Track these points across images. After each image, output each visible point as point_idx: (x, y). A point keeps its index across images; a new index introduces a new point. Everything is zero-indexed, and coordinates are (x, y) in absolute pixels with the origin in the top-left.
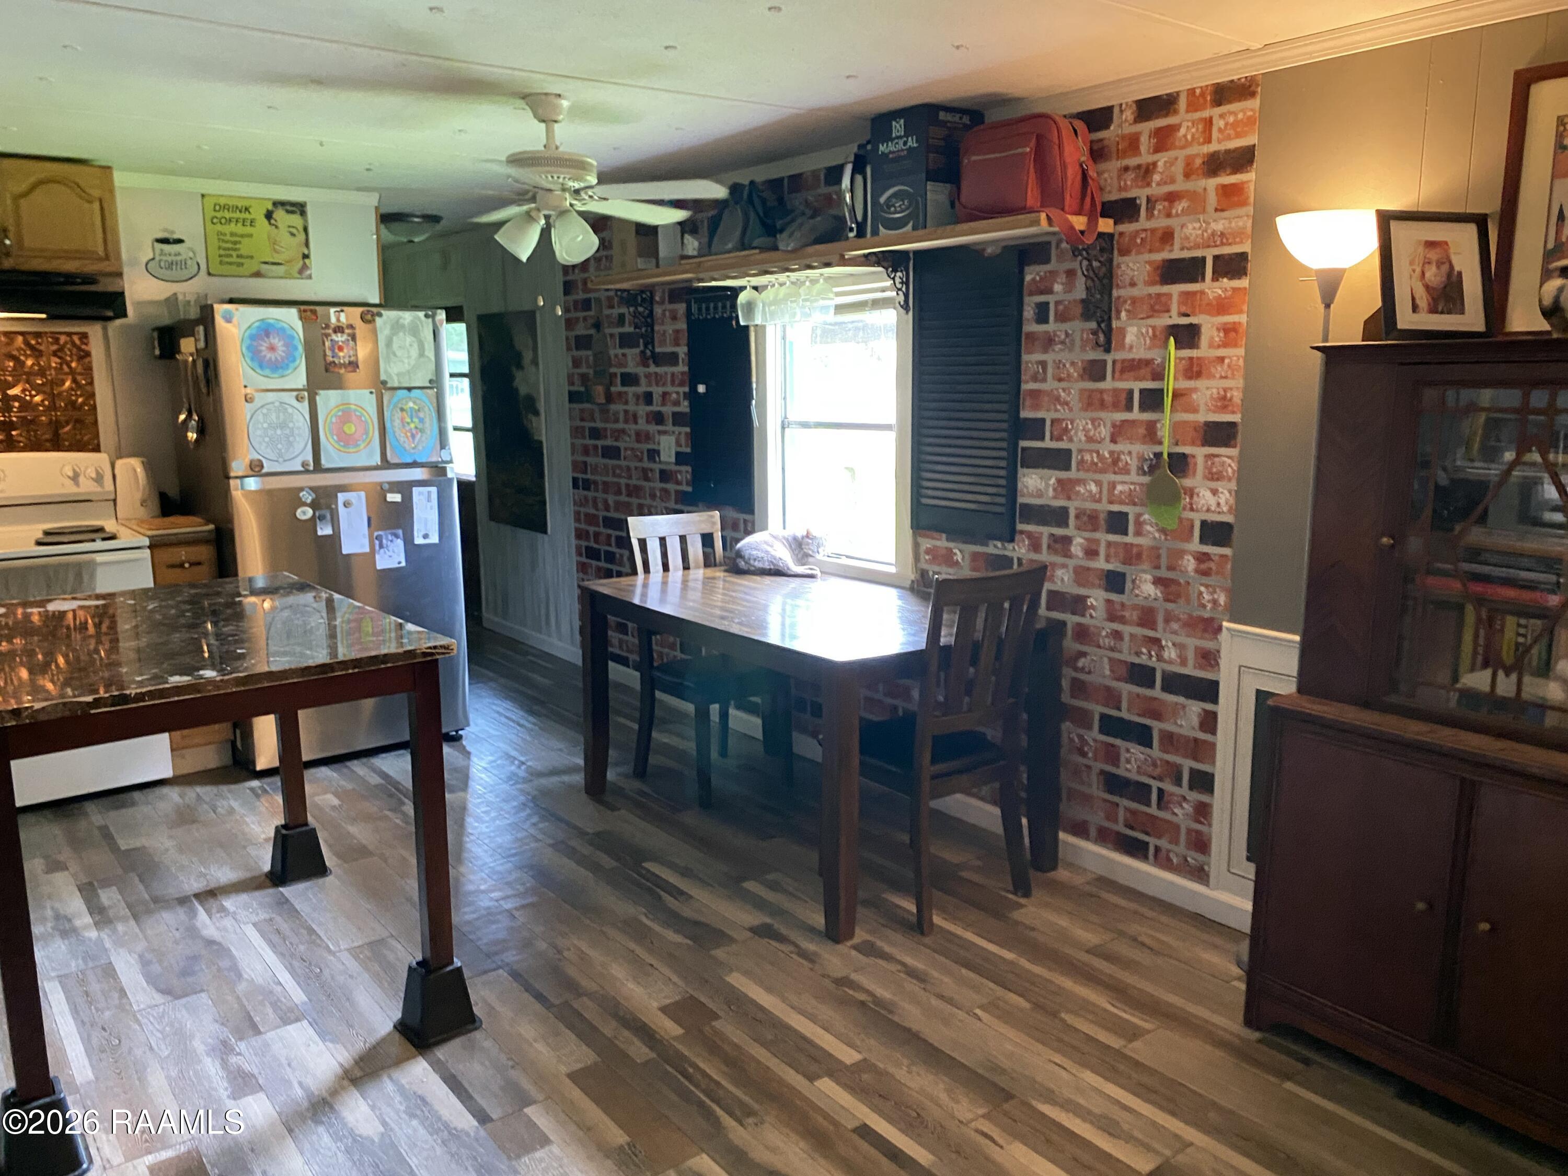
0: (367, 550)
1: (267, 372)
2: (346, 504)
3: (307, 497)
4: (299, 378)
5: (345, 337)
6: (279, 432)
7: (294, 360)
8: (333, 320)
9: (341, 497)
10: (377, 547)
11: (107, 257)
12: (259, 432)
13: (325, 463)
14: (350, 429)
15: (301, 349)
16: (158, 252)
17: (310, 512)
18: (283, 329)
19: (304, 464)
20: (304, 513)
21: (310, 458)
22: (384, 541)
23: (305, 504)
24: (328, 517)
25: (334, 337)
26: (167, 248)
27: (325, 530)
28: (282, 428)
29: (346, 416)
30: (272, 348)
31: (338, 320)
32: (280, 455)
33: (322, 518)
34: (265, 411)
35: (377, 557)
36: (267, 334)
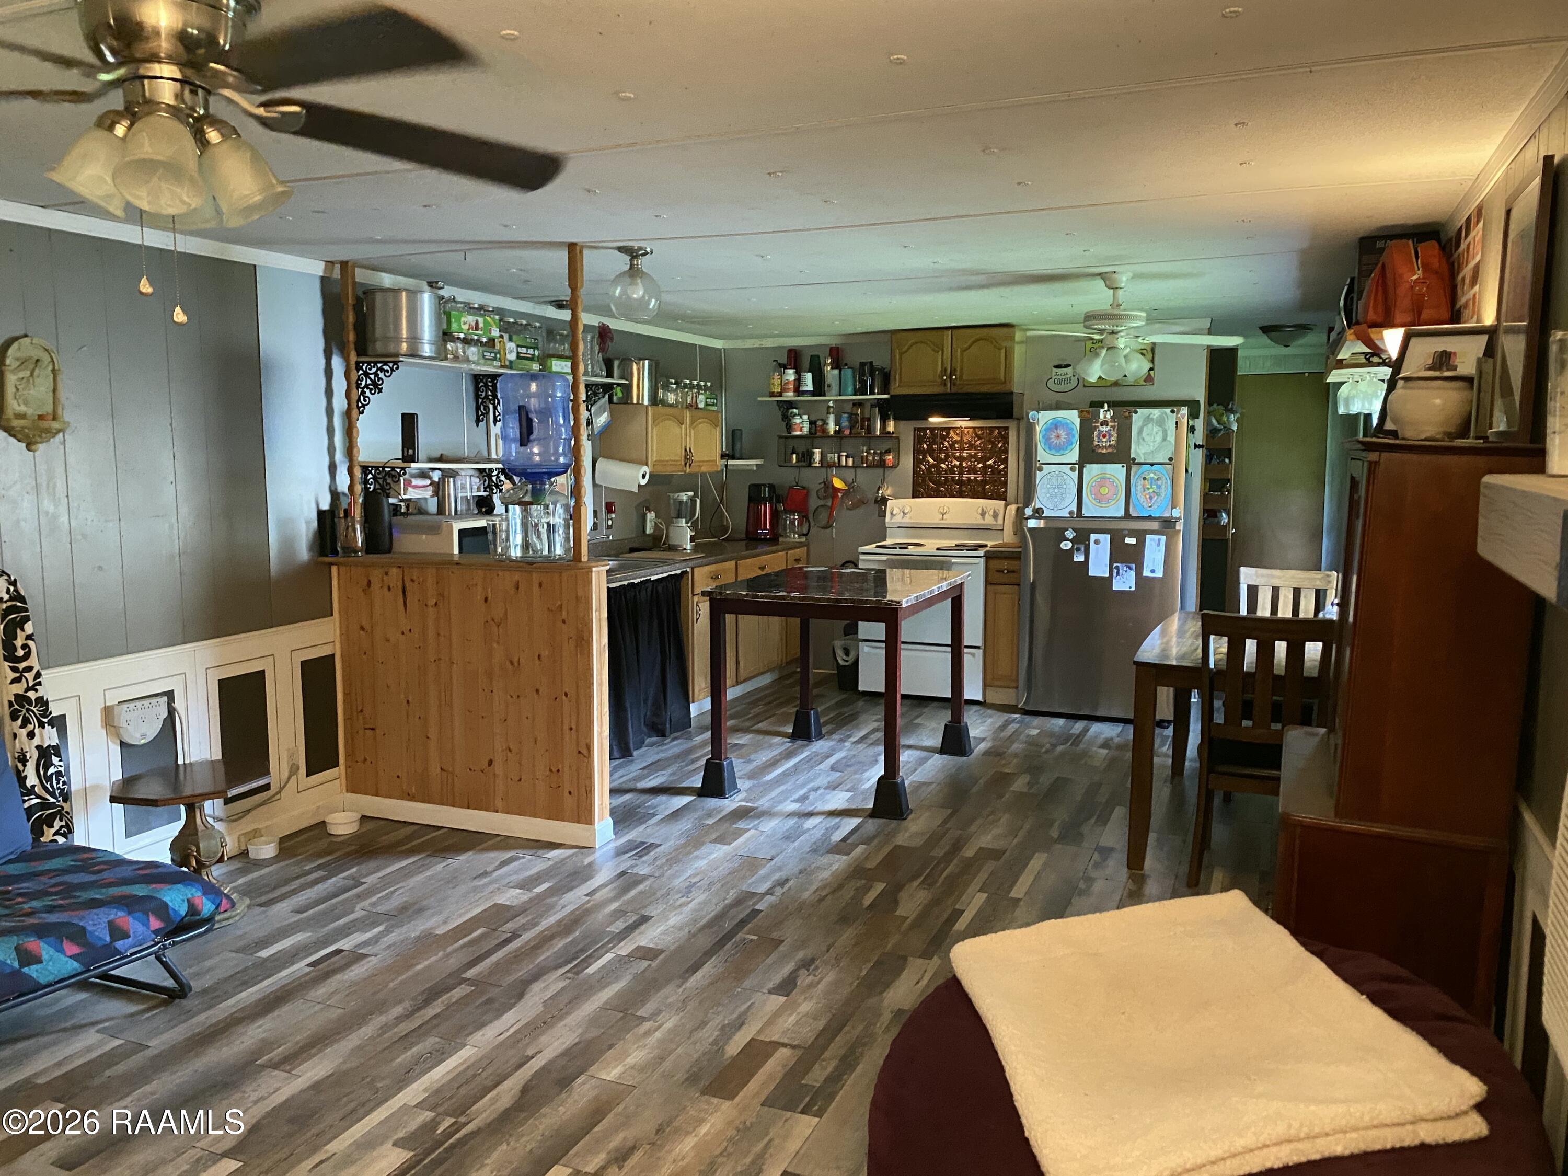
0: (1107, 575)
1: (1053, 452)
2: (1097, 542)
3: (1070, 534)
4: (1074, 456)
5: (1109, 428)
6: (1056, 491)
7: (1072, 444)
8: (1102, 416)
9: (1093, 537)
10: (1115, 574)
11: (1005, 382)
12: (1044, 491)
13: (1085, 513)
14: (1104, 491)
15: (1077, 437)
16: (1054, 374)
17: (1070, 545)
18: (1067, 424)
19: (1071, 513)
20: (1066, 545)
21: (1074, 508)
22: (1121, 571)
23: (1068, 540)
24: (1083, 549)
25: (1101, 428)
26: (1060, 371)
27: (1079, 558)
28: (1058, 488)
29: (1103, 481)
30: (1058, 437)
31: (1105, 417)
32: (1056, 506)
33: (1078, 550)
34: (1049, 476)
35: (1114, 581)
36: (1056, 428)
